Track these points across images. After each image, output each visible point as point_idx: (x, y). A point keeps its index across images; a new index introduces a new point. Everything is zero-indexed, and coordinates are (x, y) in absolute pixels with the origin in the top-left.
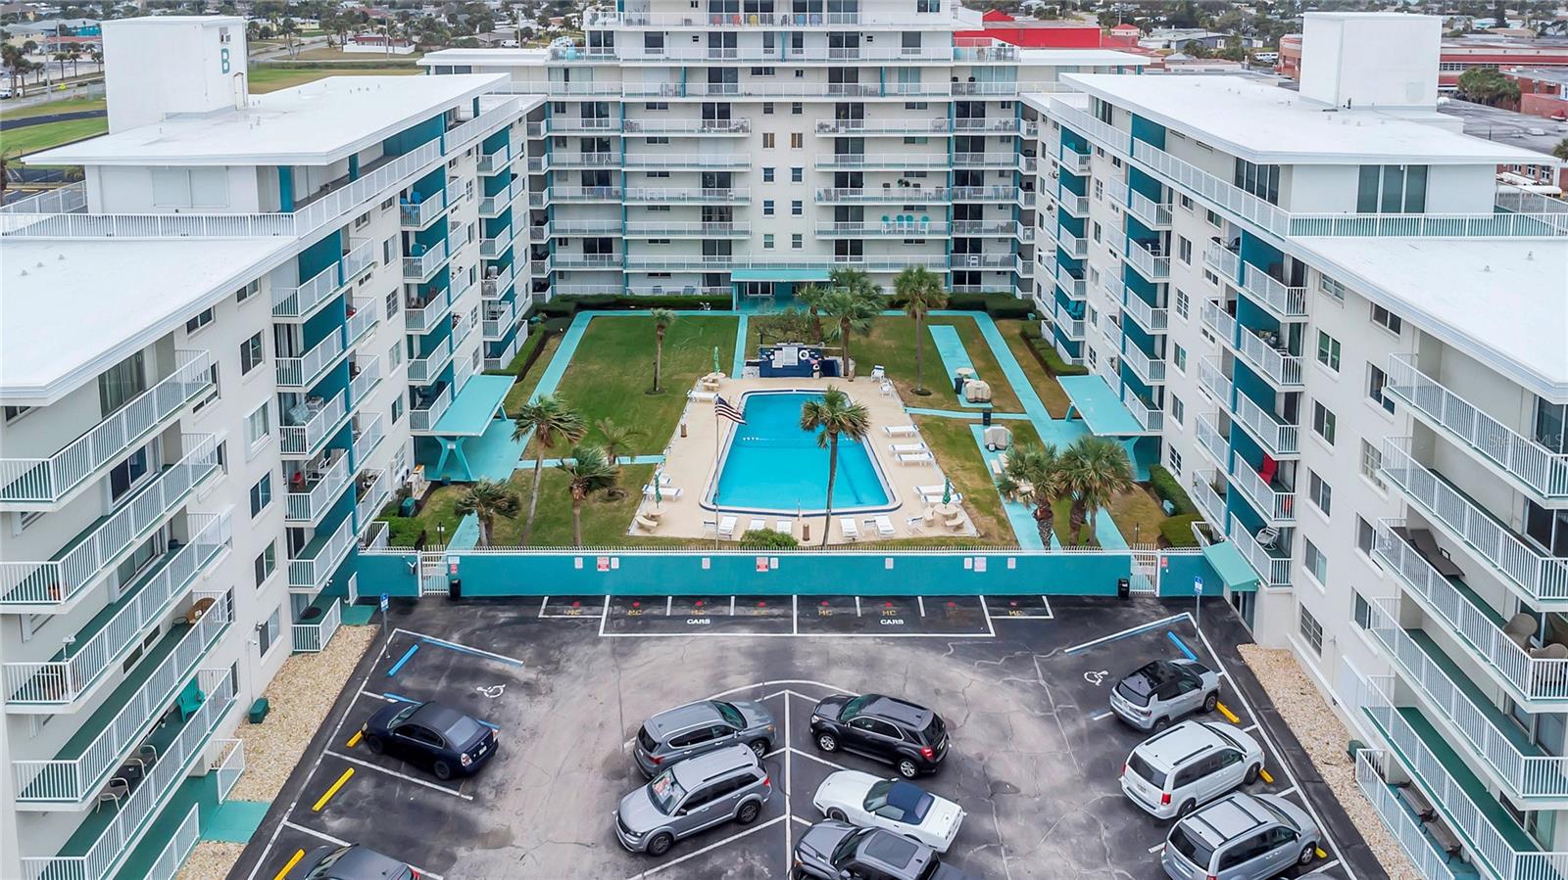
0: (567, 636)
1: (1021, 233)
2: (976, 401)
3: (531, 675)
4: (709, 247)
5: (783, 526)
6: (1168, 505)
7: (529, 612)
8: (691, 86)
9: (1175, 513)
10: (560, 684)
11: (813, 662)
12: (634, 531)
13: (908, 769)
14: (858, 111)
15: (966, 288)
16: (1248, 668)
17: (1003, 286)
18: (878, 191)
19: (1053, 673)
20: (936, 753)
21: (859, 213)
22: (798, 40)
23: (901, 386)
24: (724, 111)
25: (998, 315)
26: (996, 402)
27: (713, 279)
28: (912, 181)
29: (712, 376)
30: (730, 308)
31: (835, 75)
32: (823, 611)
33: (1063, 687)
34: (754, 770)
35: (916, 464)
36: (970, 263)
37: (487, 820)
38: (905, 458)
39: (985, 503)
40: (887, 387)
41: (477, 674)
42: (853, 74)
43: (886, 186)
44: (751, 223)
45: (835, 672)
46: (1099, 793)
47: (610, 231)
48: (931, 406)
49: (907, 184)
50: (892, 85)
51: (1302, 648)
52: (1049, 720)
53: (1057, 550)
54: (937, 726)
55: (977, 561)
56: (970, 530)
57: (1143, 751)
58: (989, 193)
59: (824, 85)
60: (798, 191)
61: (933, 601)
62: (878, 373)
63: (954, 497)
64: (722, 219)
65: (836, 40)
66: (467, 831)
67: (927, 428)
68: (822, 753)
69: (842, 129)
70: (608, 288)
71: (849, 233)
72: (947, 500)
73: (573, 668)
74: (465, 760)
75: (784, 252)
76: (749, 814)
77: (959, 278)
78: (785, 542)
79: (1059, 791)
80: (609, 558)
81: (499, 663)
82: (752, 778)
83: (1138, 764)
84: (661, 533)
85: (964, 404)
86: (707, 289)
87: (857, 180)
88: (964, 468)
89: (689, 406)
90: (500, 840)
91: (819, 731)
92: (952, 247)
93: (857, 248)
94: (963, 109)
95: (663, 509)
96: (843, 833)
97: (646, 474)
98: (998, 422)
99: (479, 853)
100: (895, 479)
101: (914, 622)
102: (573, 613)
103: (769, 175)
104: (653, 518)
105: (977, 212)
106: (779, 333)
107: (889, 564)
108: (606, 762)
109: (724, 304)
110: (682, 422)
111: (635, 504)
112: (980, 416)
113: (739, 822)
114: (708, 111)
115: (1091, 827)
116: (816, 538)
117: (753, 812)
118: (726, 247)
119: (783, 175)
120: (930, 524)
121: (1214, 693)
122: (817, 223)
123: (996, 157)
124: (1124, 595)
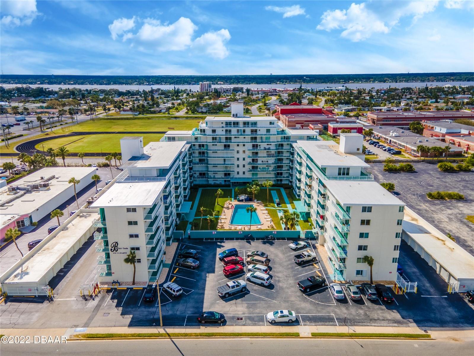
1: (290, 171)
3: (204, 249)
4: (225, 175)
8: (222, 141)
9: (310, 225)
12: (217, 228)
14: (257, 146)
15: (279, 183)
16: (316, 247)
17: (287, 182)
18: (261, 163)
21: (257, 167)
22: (244, 131)
24: (229, 146)
25: (285, 188)
27: (226, 181)
29: (228, 201)
30: (230, 187)
31: (252, 138)
36: (280, 177)
42: (256, 138)
43: (263, 161)
44: (235, 169)
45: (252, 248)
47: (205, 171)
50: (264, 141)
55: (275, 232)
56: (275, 228)
58: (284, 163)
59: (250, 141)
60: (244, 163)
63: (272, 222)
65: (252, 131)
67: (269, 211)
69: (254, 150)
70: (204, 183)
71: (255, 171)
73: (211, 248)
75: (241, 175)
77: (278, 180)
80: (215, 232)
85: (276, 206)
87: (257, 161)
92: (276, 174)
93: (256, 174)
94: (279, 145)
95: (222, 225)
97: (218, 219)
100: (262, 220)
102: (209, 241)
103: (238, 159)
105: (282, 167)
106: (241, 193)
111: (217, 224)
114: (225, 146)
118: (229, 175)
119: (241, 159)
120: (268, 227)
122: (248, 169)
123: (286, 155)
124: (299, 237)
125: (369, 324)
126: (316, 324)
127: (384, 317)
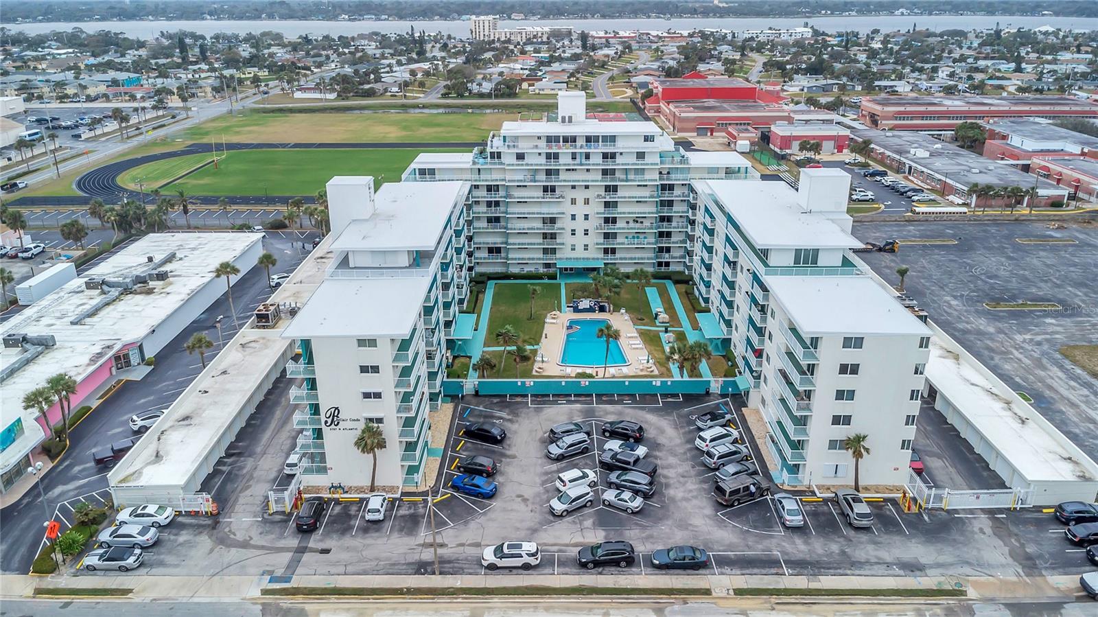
0: (518, 406)
1: (688, 245)
2: (663, 323)
3: (510, 417)
4: (545, 251)
5: (589, 371)
6: (730, 363)
7: (504, 399)
8: (538, 177)
9: (732, 366)
10: (519, 419)
11: (602, 413)
12: (534, 373)
13: (632, 440)
14: (615, 189)
15: (663, 269)
16: (743, 415)
17: (680, 268)
18: (624, 225)
19: (679, 416)
20: (640, 435)
21: (614, 235)
22: (587, 156)
23: (632, 316)
24: (553, 189)
25: (676, 282)
26: (671, 323)
27: (547, 266)
28: (639, 220)
29: (554, 312)
30: (556, 279)
31: (605, 172)
32: (604, 399)
33: (682, 420)
34: (586, 439)
35: (637, 348)
36: (666, 257)
37: (508, 453)
38: (633, 346)
39: (664, 362)
40: (627, 317)
41: (493, 417)
42: (613, 172)
43: (628, 222)
44: (566, 239)
45: (609, 416)
46: (689, 446)
47: (500, 244)
48: (644, 325)
49: (637, 222)
50: (631, 177)
51: (761, 407)
52: (677, 428)
53: (686, 378)
54: (641, 429)
55: (657, 382)
56: (656, 372)
57: (701, 434)
58: (674, 227)
59: (600, 177)
60: (586, 225)
61: (642, 396)
62: (623, 311)
63: (651, 361)
64: (551, 238)
65: (605, 156)
66: (504, 455)
67: (643, 334)
68: (606, 437)
69: (608, 197)
70: (499, 269)
71: (610, 244)
72: (648, 362)
73: (523, 415)
74: (499, 438)
75: (580, 253)
76: (585, 450)
77: (660, 264)
78: (591, 376)
79: (677, 446)
80: (529, 382)
81: (499, 414)
82: (586, 441)
83: (700, 437)
84: (544, 374)
85: (658, 324)
86: (545, 270)
87: (614, 220)
88: (655, 350)
89: (546, 325)
90: (514, 457)
91: (605, 431)
92: (657, 250)
93: (613, 251)
94: (664, 187)
95: (544, 365)
96: (613, 453)
97: (535, 352)
98: (671, 331)
99: (508, 460)
100: (629, 354)
101: (634, 401)
102: (519, 399)
103: (573, 217)
104: (540, 368)
105: (669, 234)
106: (580, 293)
107: (627, 383)
108: (540, 439)
109: (553, 277)
110: (544, 332)
111: (533, 364)
112: (664, 329)
113: (582, 453)
114: (545, 189)
115: (685, 453)
116: (601, 375)
117: (586, 450)
118: (554, 251)
119: (580, 218)
120: (642, 370)
121: (729, 420)
122: (595, 239)
123: (679, 209)
124: (708, 393)
125: (849, 572)
126: (744, 572)
127: (879, 558)
